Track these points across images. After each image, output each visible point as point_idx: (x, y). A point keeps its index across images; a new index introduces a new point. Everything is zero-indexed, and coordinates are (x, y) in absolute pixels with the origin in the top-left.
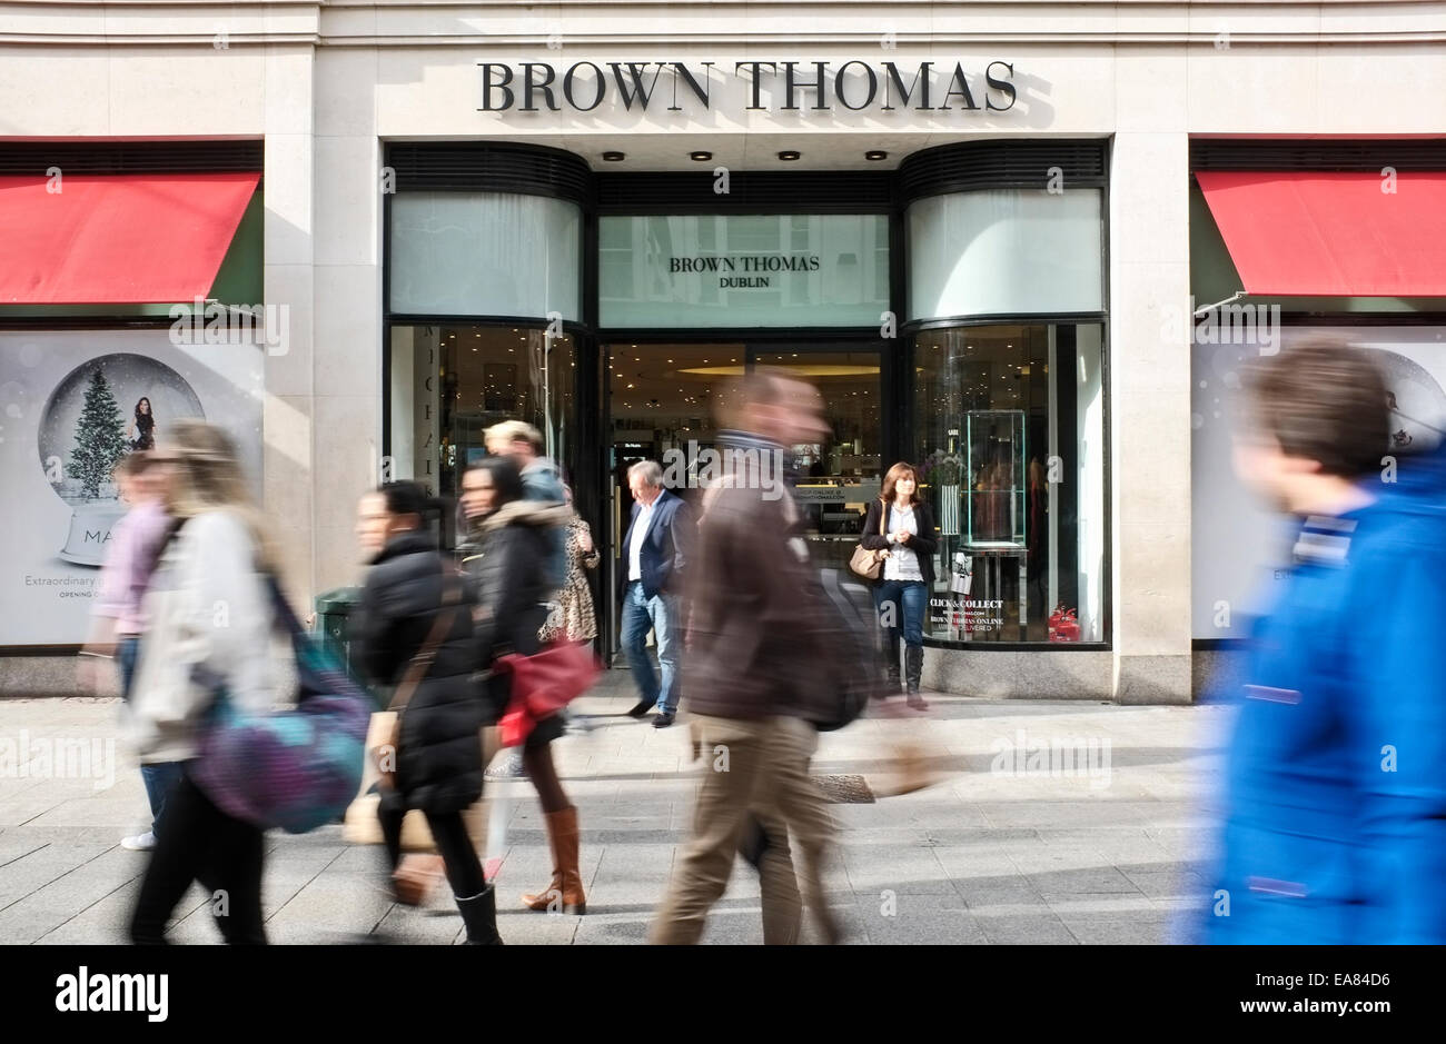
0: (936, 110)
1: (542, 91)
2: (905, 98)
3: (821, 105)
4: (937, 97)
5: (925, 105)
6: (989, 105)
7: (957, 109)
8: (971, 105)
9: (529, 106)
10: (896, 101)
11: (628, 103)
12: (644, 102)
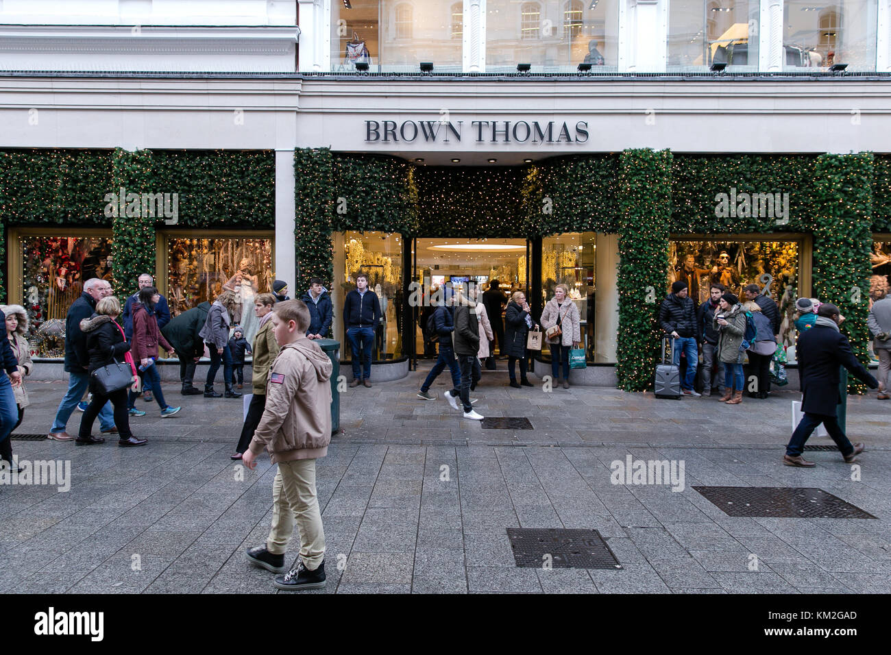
0: (555, 142)
1: (392, 132)
2: (542, 137)
3: (507, 140)
4: (555, 136)
5: (550, 140)
6: (577, 140)
7: (564, 142)
8: (569, 140)
9: (386, 139)
10: (538, 138)
11: (427, 138)
12: (434, 138)
